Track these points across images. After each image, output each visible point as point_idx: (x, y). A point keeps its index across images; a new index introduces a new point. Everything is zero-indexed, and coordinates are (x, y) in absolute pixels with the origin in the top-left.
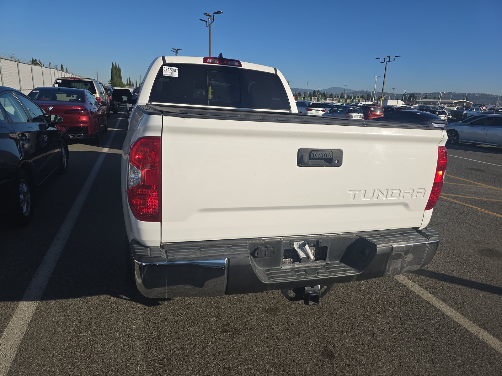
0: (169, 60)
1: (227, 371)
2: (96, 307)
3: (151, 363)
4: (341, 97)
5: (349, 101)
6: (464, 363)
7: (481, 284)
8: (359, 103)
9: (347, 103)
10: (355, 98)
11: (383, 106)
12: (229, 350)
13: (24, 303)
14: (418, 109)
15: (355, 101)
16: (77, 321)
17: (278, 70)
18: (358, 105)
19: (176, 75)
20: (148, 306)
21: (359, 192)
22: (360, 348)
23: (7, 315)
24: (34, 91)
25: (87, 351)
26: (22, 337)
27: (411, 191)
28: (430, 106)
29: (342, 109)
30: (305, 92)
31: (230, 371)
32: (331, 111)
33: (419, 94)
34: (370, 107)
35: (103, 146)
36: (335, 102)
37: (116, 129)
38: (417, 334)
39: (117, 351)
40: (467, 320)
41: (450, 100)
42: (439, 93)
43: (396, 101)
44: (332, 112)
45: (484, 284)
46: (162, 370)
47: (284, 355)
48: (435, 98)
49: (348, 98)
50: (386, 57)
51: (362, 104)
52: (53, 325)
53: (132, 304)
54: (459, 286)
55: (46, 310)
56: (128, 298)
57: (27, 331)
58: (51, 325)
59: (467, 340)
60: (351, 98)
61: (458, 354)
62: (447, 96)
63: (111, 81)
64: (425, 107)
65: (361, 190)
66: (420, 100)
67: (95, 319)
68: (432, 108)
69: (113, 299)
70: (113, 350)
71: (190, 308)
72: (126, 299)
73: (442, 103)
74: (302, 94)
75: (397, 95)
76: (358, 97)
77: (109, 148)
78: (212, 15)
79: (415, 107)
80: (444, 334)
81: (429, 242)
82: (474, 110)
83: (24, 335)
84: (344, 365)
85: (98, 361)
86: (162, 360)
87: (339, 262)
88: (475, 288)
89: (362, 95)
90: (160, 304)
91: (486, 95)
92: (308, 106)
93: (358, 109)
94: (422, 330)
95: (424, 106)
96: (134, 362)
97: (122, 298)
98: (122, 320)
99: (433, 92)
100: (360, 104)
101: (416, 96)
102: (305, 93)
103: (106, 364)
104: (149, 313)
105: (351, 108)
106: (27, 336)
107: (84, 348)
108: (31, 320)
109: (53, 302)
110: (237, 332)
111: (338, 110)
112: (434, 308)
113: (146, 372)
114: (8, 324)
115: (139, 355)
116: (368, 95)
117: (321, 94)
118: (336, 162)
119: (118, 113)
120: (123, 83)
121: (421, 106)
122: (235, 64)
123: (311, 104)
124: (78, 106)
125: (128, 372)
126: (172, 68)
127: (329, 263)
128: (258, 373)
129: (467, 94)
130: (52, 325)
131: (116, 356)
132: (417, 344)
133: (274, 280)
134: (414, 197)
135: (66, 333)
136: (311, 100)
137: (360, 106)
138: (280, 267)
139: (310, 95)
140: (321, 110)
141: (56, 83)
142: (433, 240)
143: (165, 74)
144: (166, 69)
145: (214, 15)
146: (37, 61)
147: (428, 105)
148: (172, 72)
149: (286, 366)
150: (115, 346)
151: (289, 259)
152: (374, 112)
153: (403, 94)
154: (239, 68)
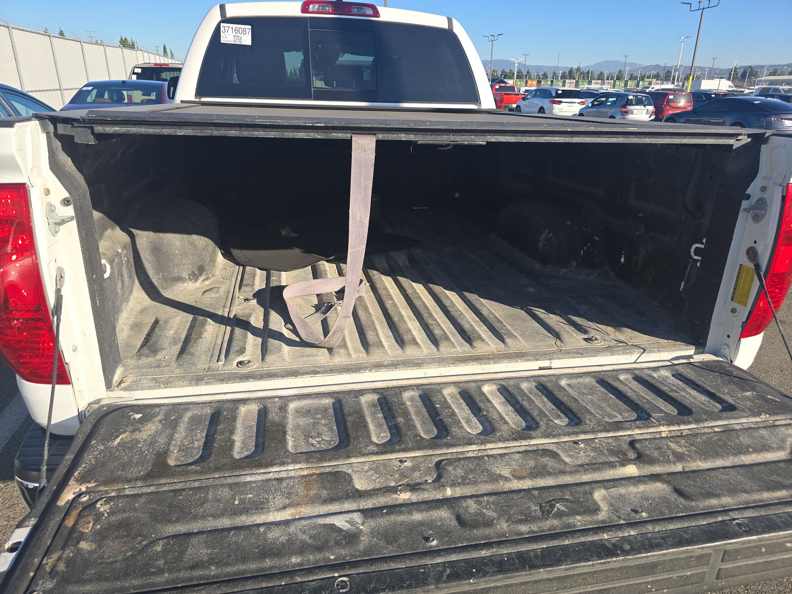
0: (233, 11)
4: (618, 78)
5: (631, 84)
8: (648, 88)
9: (628, 87)
10: (643, 78)
11: (693, 91)
14: (758, 94)
15: (643, 84)
17: (455, 22)
18: (647, 90)
19: (247, 40)
24: (85, 89)
28: (781, 87)
29: (615, 99)
30: (555, 72)
32: (596, 103)
33: (762, 66)
34: (668, 94)
36: (607, 88)
43: (717, 81)
44: (597, 105)
49: (630, 79)
51: (655, 89)
60: (635, 78)
64: (772, 90)
66: (764, 78)
68: (785, 91)
74: (550, 75)
76: (649, 77)
79: (752, 91)
89: (656, 73)
92: (554, 95)
93: (644, 98)
95: (769, 89)
100: (652, 88)
101: (756, 70)
102: (554, 74)
105: (630, 97)
111: (607, 101)
116: (666, 73)
117: (582, 73)
121: (764, 89)
122: (365, 12)
123: (560, 92)
126: (239, 26)
136: (564, 85)
137: (650, 93)
139: (564, 77)
140: (578, 103)
141: (133, 74)
143: (225, 39)
144: (227, 29)
146: (128, 40)
147: (777, 86)
148: (238, 34)
152: (672, 102)
153: (732, 69)
154: (373, 21)
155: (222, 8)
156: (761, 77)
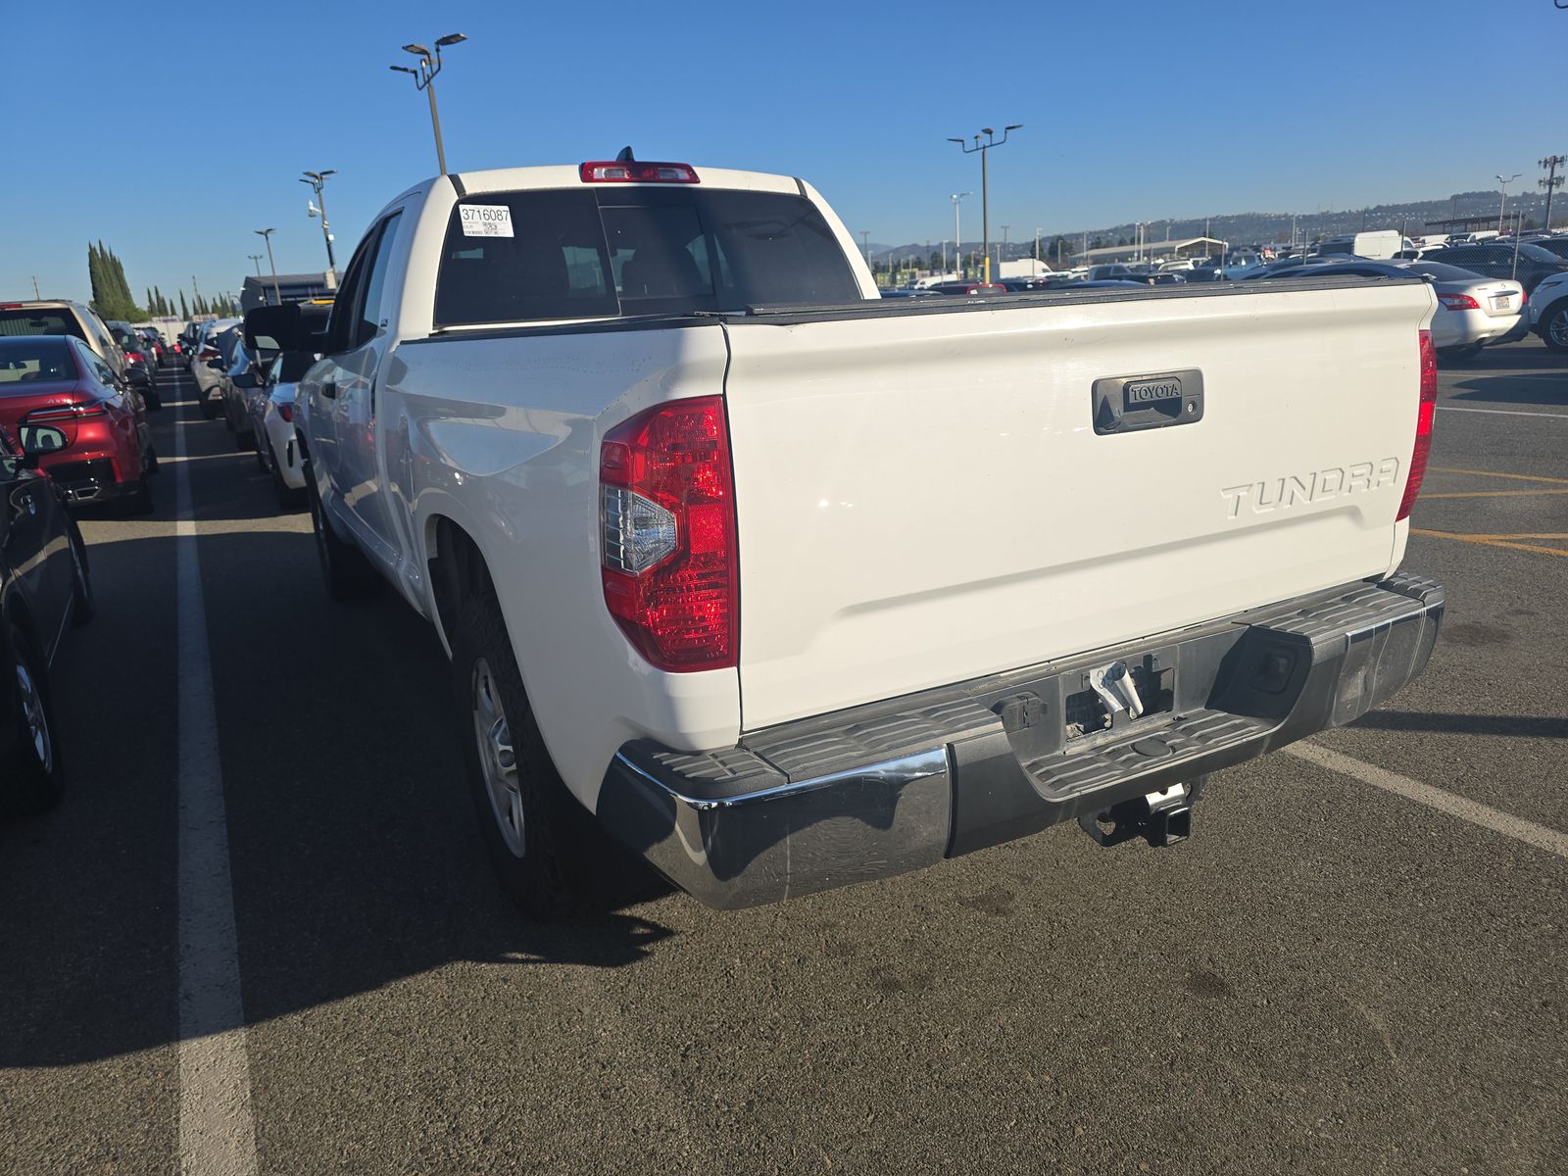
0: (474, 184)
1: (955, 1093)
2: (447, 1006)
3: (718, 1127)
5: (883, 280)
6: (1560, 927)
7: (1494, 718)
10: (896, 268)
12: (929, 1034)
13: (195, 1043)
16: (409, 1061)
19: (506, 229)
20: (614, 965)
21: (1248, 491)
22: (1283, 949)
23: (157, 1092)
25: (497, 1137)
26: (252, 1149)
27: (1365, 470)
31: (966, 1093)
33: (1077, 234)
35: (172, 516)
37: (185, 459)
38: (1406, 881)
39: (593, 1117)
40: (1512, 819)
41: (1166, 244)
42: (1132, 226)
43: (1022, 263)
45: (1501, 718)
46: (763, 1137)
47: (1090, 1014)
48: (1122, 243)
49: (876, 271)
50: (982, 134)
51: (928, 284)
52: (337, 1090)
53: (559, 971)
54: (1444, 736)
55: (285, 1048)
56: (535, 957)
57: (260, 1128)
58: (329, 1090)
59: (1537, 868)
60: (885, 269)
61: (1534, 909)
62: (1156, 231)
63: (95, 305)
65: (1251, 485)
66: (1085, 254)
67: (465, 1039)
68: (1132, 270)
69: (490, 971)
70: (578, 1116)
71: (746, 945)
72: (534, 962)
73: (1147, 253)
75: (1015, 246)
76: (906, 266)
77: (196, 518)
78: (431, 49)
80: (1472, 865)
81: (1425, 609)
82: (1243, 263)
83: (256, 1139)
84: (1265, 1002)
85: (552, 1159)
86: (750, 1110)
87: (1203, 709)
88: (1485, 732)
89: (915, 257)
90: (646, 954)
91: (1259, 217)
94: (1414, 867)
96: (664, 1137)
97: (516, 961)
98: (556, 1023)
99: (1113, 226)
100: (921, 284)
101: (1068, 242)
103: (580, 1161)
104: (627, 986)
106: (267, 1142)
107: (481, 1133)
108: (251, 1092)
109: (294, 1019)
110: (922, 981)
112: (1413, 803)
113: (721, 1155)
114: (178, 1120)
115: (669, 1113)
116: (932, 257)
118: (1190, 408)
119: (163, 405)
120: (137, 307)
122: (677, 176)
124: (62, 393)
125: (664, 1169)
126: (489, 208)
127: (1181, 715)
128: (1047, 1078)
129: (1210, 219)
130: (334, 1089)
131: (598, 1133)
132: (1421, 905)
133: (1071, 789)
134: (1374, 488)
135: (394, 1102)
138: (1059, 753)
142: (1434, 600)
143: (471, 230)
144: (470, 213)
145: (438, 50)
148: (491, 221)
149: (1113, 1041)
150: (578, 1105)
151: (1073, 726)
153: (1034, 242)
154: (691, 189)
155: (456, 181)
156: (1079, 252)
